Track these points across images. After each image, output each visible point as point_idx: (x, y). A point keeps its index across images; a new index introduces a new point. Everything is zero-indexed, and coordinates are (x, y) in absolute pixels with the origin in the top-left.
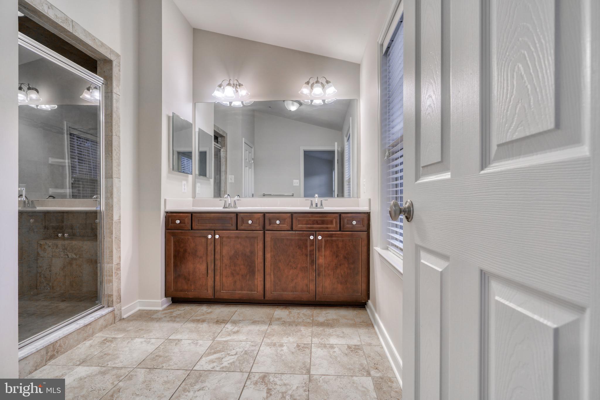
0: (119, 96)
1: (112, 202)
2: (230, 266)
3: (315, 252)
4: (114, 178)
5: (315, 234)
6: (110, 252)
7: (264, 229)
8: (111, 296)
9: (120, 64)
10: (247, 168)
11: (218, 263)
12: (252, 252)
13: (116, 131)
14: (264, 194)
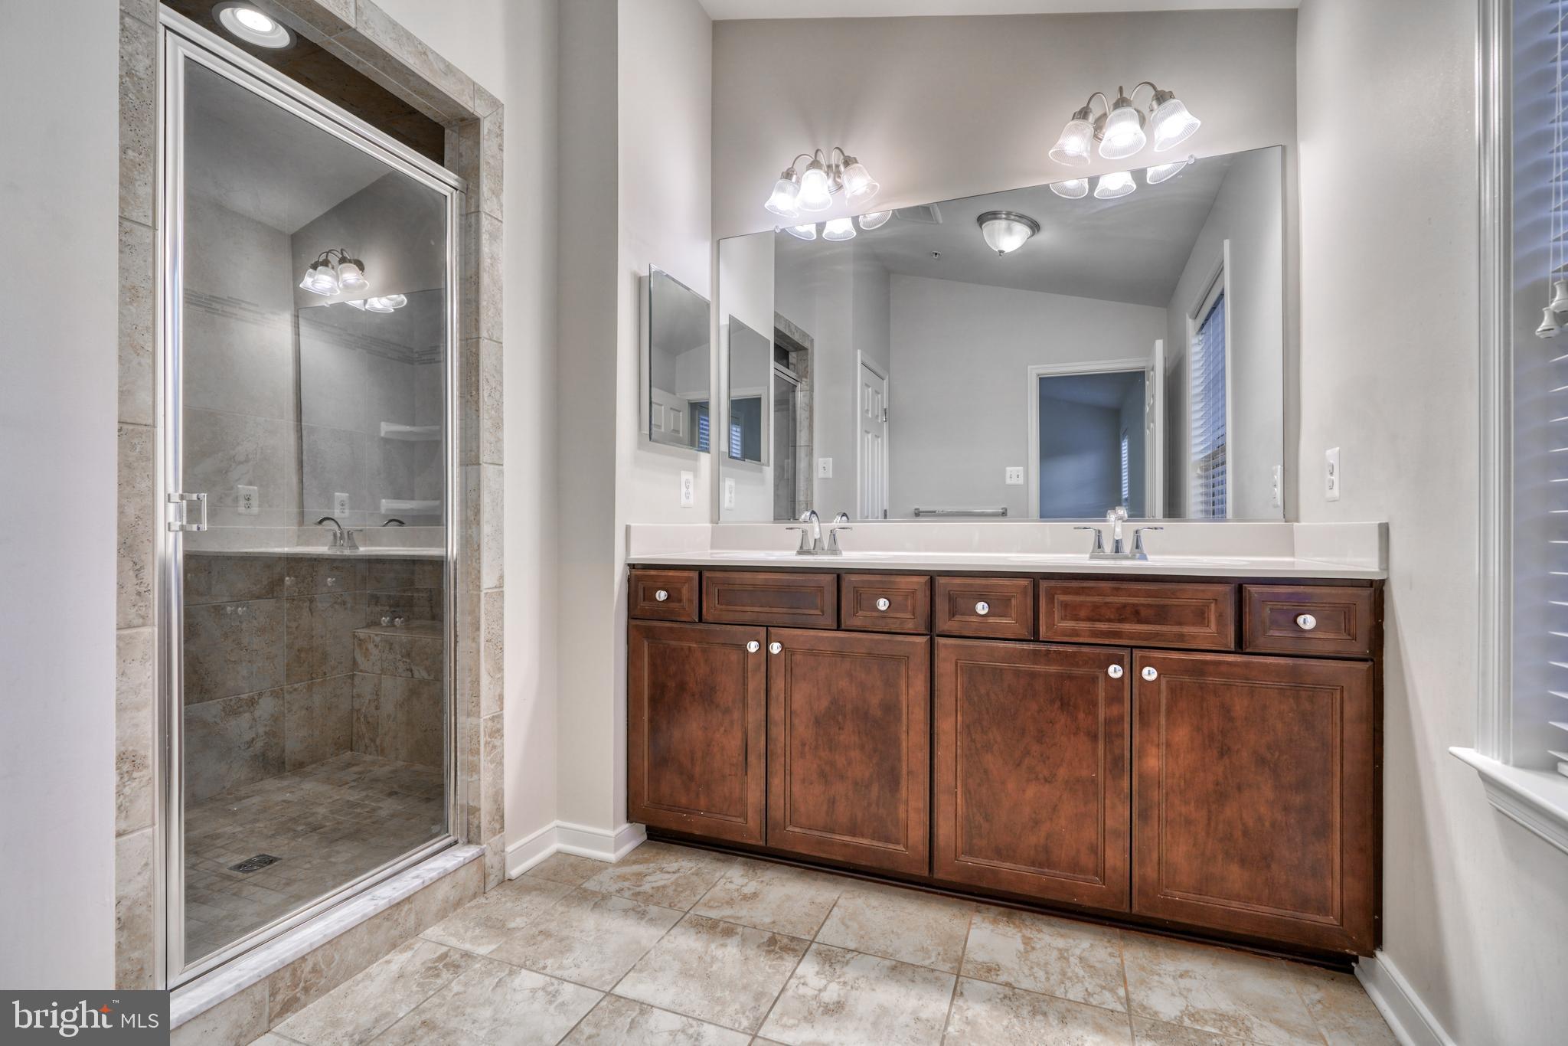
0: (500, 224)
1: (479, 534)
2: (816, 747)
3: (1127, 726)
4: (485, 465)
5: (1127, 660)
6: (472, 682)
7: (931, 630)
8: (473, 811)
9: (502, 130)
10: (870, 436)
11: (778, 732)
12: (891, 709)
13: (490, 325)
14: (916, 509)
